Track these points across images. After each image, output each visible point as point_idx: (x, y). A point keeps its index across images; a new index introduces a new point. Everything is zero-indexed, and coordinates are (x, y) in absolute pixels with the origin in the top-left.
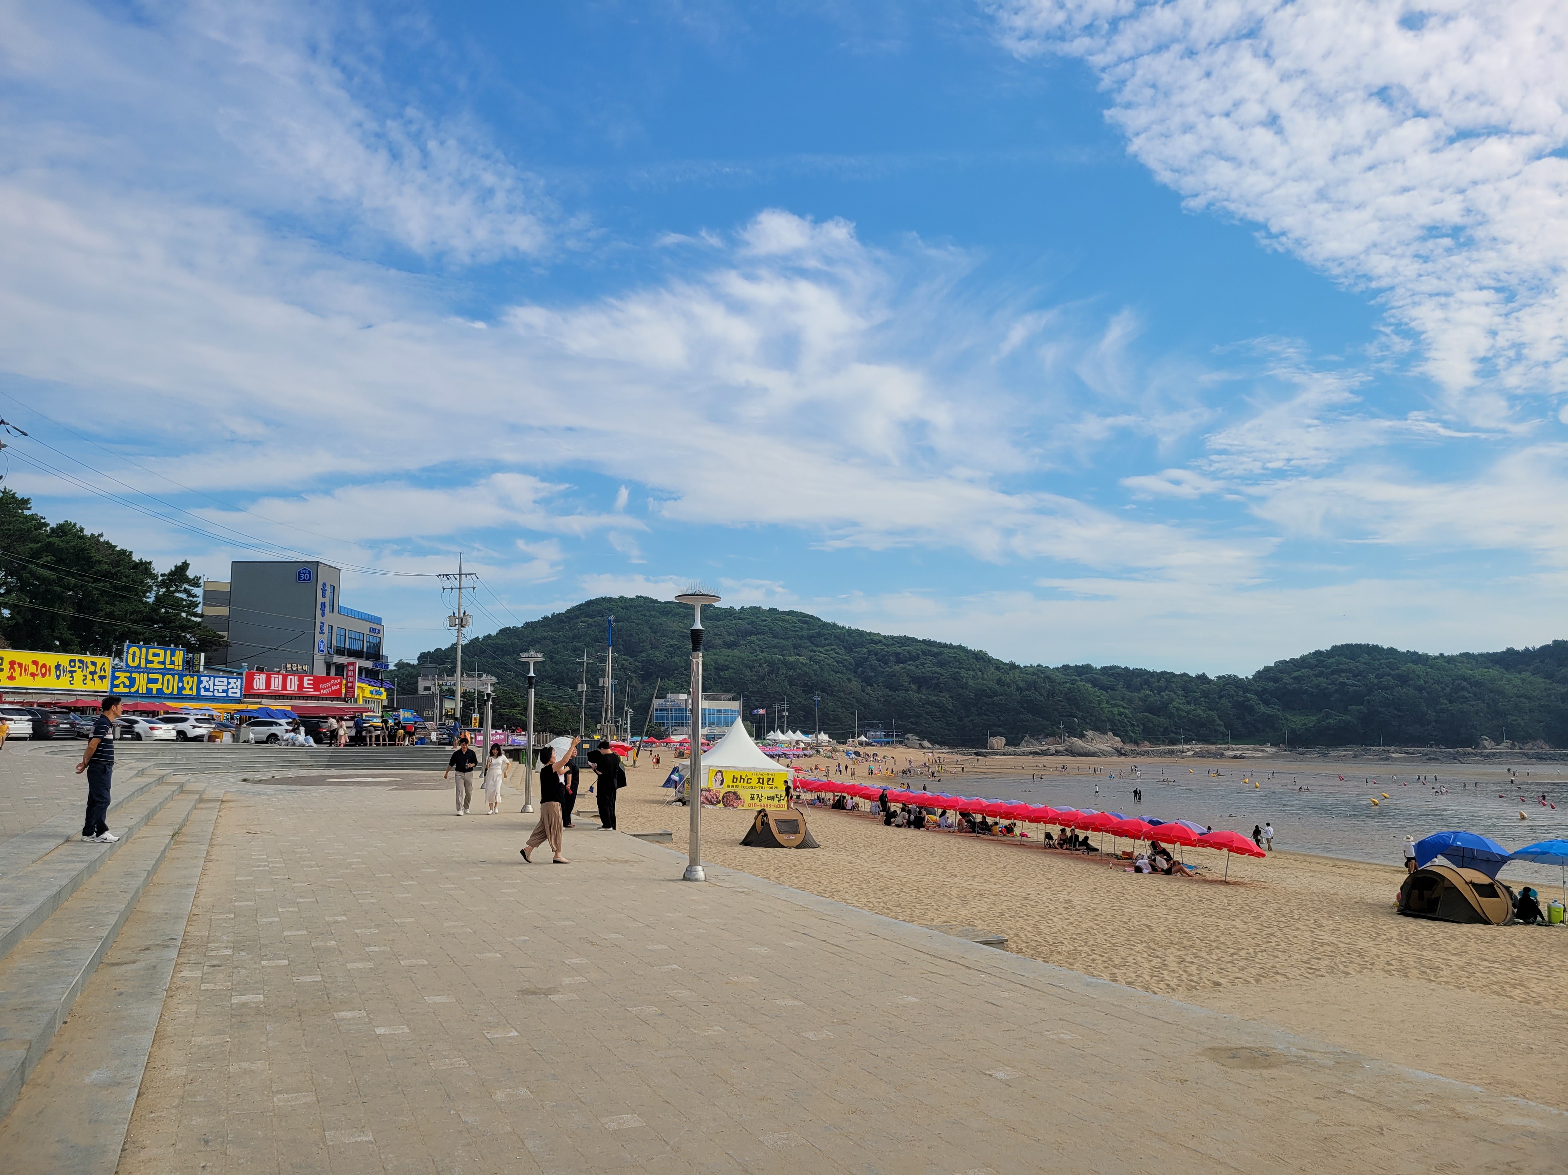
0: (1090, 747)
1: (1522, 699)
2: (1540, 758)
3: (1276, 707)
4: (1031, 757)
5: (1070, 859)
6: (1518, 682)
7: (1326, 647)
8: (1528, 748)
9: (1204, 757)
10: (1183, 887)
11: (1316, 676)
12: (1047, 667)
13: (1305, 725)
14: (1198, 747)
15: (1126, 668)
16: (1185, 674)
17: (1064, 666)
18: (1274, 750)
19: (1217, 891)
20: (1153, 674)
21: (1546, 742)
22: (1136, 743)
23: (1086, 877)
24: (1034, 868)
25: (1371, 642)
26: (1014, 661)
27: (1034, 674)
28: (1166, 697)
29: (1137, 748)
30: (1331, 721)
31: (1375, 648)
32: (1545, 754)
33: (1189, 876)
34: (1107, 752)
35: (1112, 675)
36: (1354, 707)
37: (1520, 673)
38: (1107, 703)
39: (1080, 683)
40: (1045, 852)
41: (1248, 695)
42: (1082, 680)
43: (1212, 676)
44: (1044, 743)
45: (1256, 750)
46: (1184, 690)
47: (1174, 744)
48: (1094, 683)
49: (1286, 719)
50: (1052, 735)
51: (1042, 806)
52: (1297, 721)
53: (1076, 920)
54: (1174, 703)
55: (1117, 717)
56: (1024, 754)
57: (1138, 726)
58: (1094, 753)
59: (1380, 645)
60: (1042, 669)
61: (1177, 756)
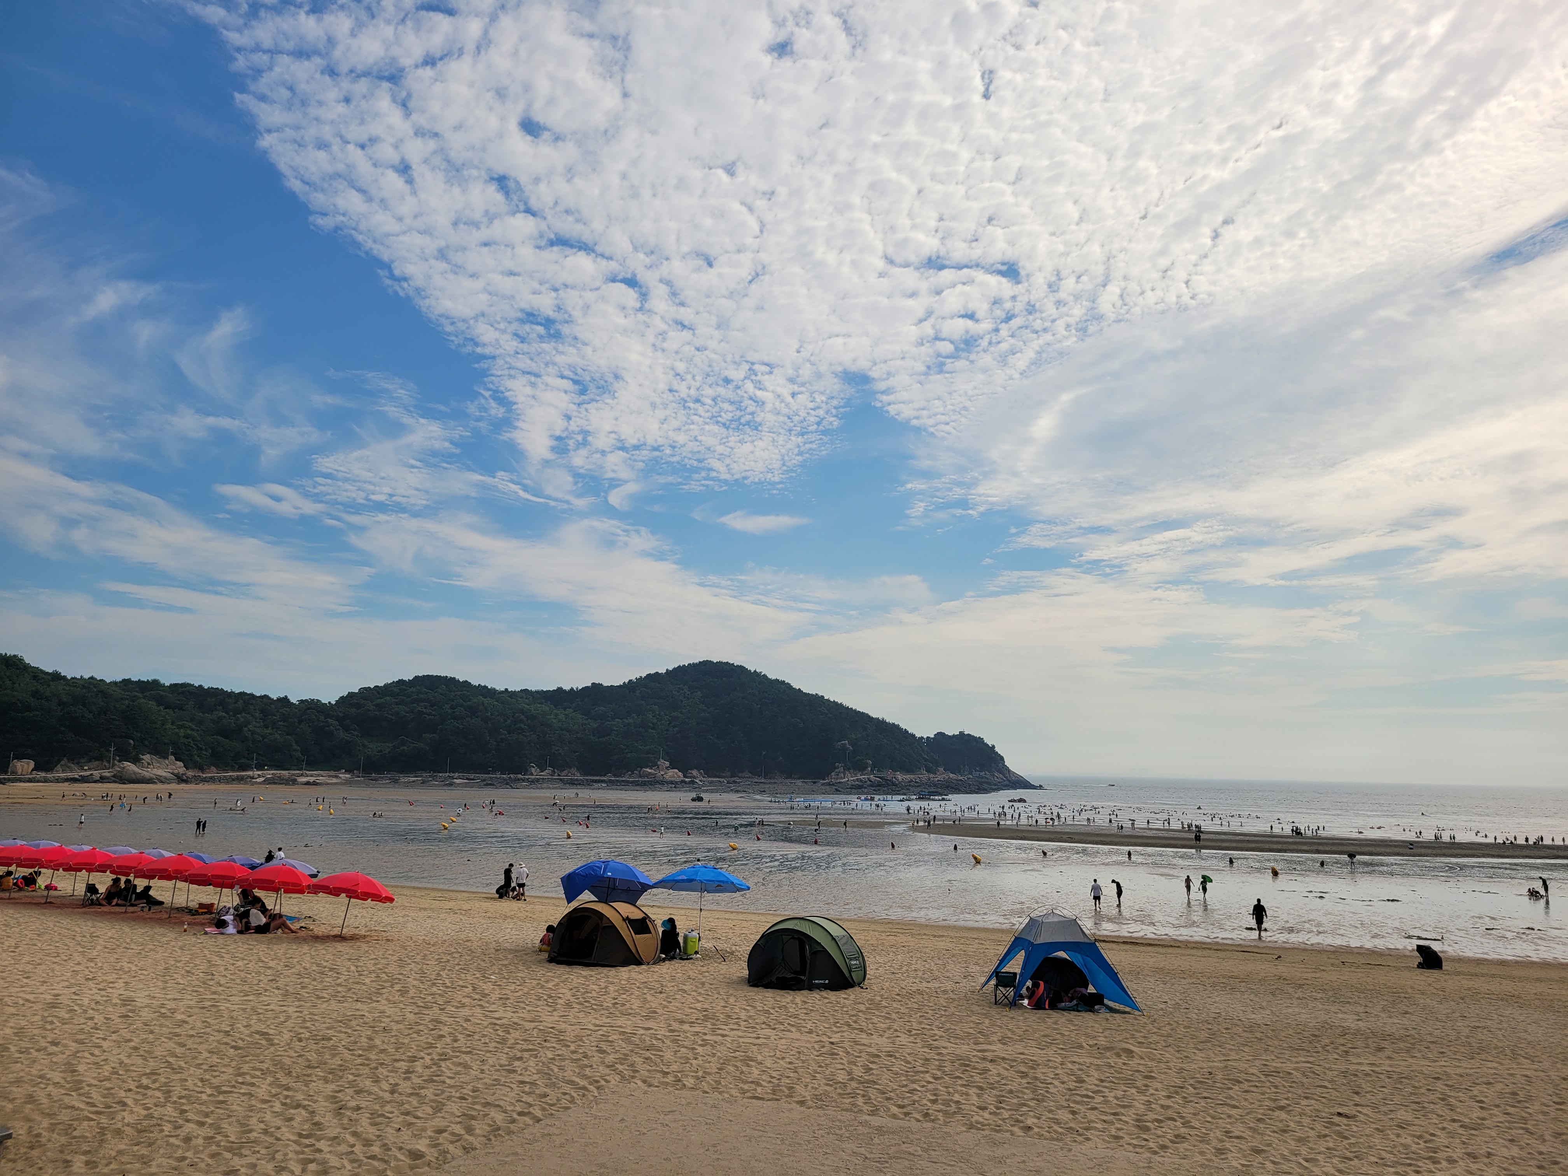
0: (145, 773)
1: (565, 732)
2: (573, 783)
3: (356, 733)
4: (66, 784)
5: (123, 921)
6: (562, 717)
7: (408, 676)
8: (565, 775)
9: (275, 783)
10: (290, 951)
11: (397, 704)
12: (102, 680)
13: (381, 751)
14: (269, 773)
15: (200, 686)
16: (266, 696)
17: (124, 680)
18: (348, 776)
19: (335, 952)
20: (231, 694)
21: (578, 769)
22: (201, 769)
23: (151, 950)
24: (67, 941)
25: (450, 675)
26: (59, 670)
27: (84, 687)
28: (242, 720)
29: (201, 774)
30: (405, 748)
31: (453, 679)
32: (577, 780)
33: (293, 932)
34: (165, 778)
35: (183, 693)
36: (427, 735)
37: (565, 709)
38: (173, 723)
39: (143, 701)
40: (85, 913)
41: (330, 720)
42: (144, 697)
43: (294, 700)
44: (86, 768)
45: (330, 776)
46: (262, 712)
47: (244, 770)
48: (160, 701)
49: (364, 746)
50: (99, 758)
51: (87, 848)
52: (374, 748)
53: (144, 1041)
54: (249, 726)
55: (183, 740)
56: (57, 781)
57: (206, 750)
58: (149, 780)
59: (457, 678)
60: (95, 682)
61: (246, 783)
